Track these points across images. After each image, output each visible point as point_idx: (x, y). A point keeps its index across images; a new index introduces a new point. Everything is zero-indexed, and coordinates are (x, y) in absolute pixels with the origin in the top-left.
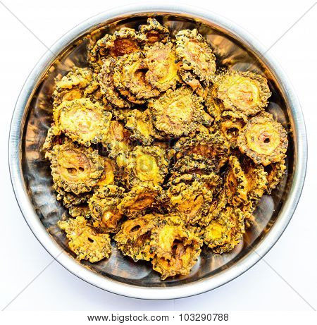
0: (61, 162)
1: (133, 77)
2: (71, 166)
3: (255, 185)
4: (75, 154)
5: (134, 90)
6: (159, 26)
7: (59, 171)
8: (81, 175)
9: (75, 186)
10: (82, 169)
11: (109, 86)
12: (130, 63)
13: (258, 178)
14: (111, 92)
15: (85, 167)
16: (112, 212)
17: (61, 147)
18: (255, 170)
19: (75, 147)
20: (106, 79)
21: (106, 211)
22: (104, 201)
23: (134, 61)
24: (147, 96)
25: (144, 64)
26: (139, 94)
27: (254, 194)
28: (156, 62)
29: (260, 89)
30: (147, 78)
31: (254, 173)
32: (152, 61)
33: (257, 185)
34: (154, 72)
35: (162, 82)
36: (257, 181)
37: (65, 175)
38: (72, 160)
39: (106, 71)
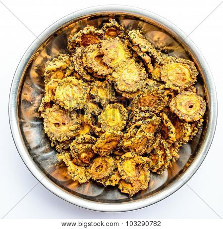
0: (50, 119)
1: (94, 60)
2: (57, 122)
3: (183, 134)
4: (60, 114)
5: (95, 69)
6: (117, 24)
7: (49, 126)
8: (64, 128)
9: (59, 135)
10: (64, 124)
11: (80, 65)
12: (91, 51)
13: (185, 129)
14: (82, 69)
15: (66, 122)
16: (86, 153)
17: (51, 109)
18: (182, 124)
19: (60, 109)
20: (78, 61)
21: (82, 152)
22: (81, 146)
23: (94, 50)
24: (105, 73)
25: (101, 51)
26: (99, 72)
27: (183, 140)
28: (108, 50)
29: (190, 70)
30: (104, 61)
31: (181, 125)
32: (106, 49)
33: (185, 134)
34: (108, 56)
35: (114, 63)
36: (184, 131)
37: (53, 128)
38: (58, 118)
39: (79, 55)
